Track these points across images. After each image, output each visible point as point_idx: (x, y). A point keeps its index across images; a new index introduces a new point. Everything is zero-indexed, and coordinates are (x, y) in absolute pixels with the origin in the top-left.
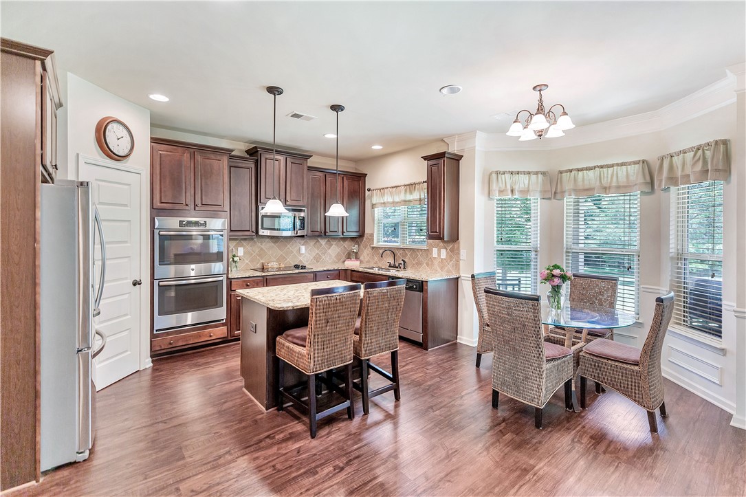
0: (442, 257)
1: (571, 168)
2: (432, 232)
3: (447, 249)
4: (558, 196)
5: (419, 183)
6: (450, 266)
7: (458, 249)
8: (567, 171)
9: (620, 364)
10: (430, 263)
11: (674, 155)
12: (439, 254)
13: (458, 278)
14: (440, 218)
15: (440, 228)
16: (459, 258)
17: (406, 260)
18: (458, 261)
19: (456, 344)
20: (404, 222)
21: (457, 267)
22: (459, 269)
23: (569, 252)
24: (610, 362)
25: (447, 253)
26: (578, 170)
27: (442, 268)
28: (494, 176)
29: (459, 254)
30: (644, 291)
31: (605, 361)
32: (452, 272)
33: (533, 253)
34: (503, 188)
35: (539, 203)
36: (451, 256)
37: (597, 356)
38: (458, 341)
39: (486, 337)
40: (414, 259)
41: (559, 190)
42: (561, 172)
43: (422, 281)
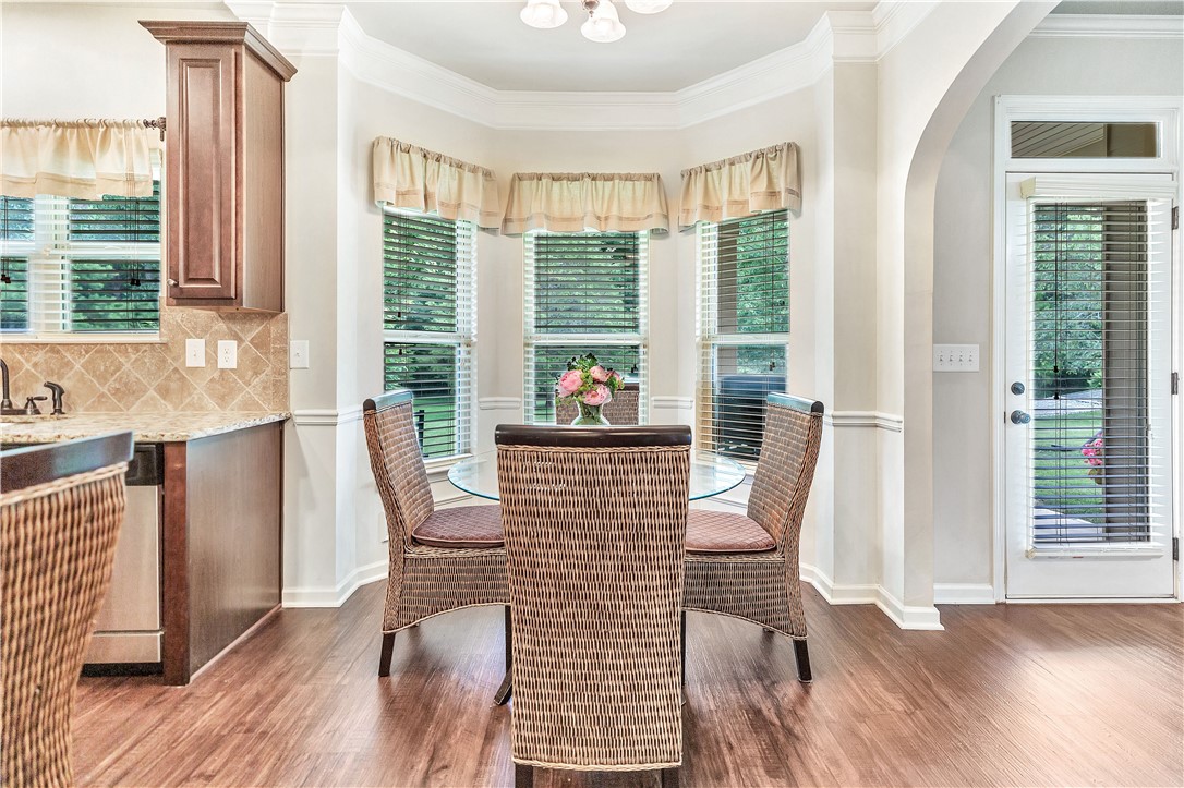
0: (221, 365)
1: (539, 172)
2: (189, 280)
3: (240, 340)
4: (513, 228)
5: (125, 125)
6: (253, 390)
7: (284, 338)
8: (531, 177)
9: (750, 559)
10: (174, 385)
11: (713, 167)
12: (211, 357)
13: (281, 423)
14: (224, 238)
15: (224, 267)
16: (286, 364)
17: (64, 384)
18: (283, 372)
19: (278, 617)
20: (54, 257)
21: (279, 388)
22: (286, 396)
23: (527, 345)
24: (733, 559)
25: (243, 353)
26: (555, 178)
27: (222, 400)
28: (385, 149)
29: (285, 351)
30: (655, 407)
31: (724, 559)
32: (260, 408)
33: (463, 349)
34: (405, 187)
35: (474, 239)
36: (256, 360)
37: (706, 554)
38: (286, 604)
39: (415, 579)
40: (103, 379)
41: (514, 215)
42: (520, 178)
43: (160, 446)
